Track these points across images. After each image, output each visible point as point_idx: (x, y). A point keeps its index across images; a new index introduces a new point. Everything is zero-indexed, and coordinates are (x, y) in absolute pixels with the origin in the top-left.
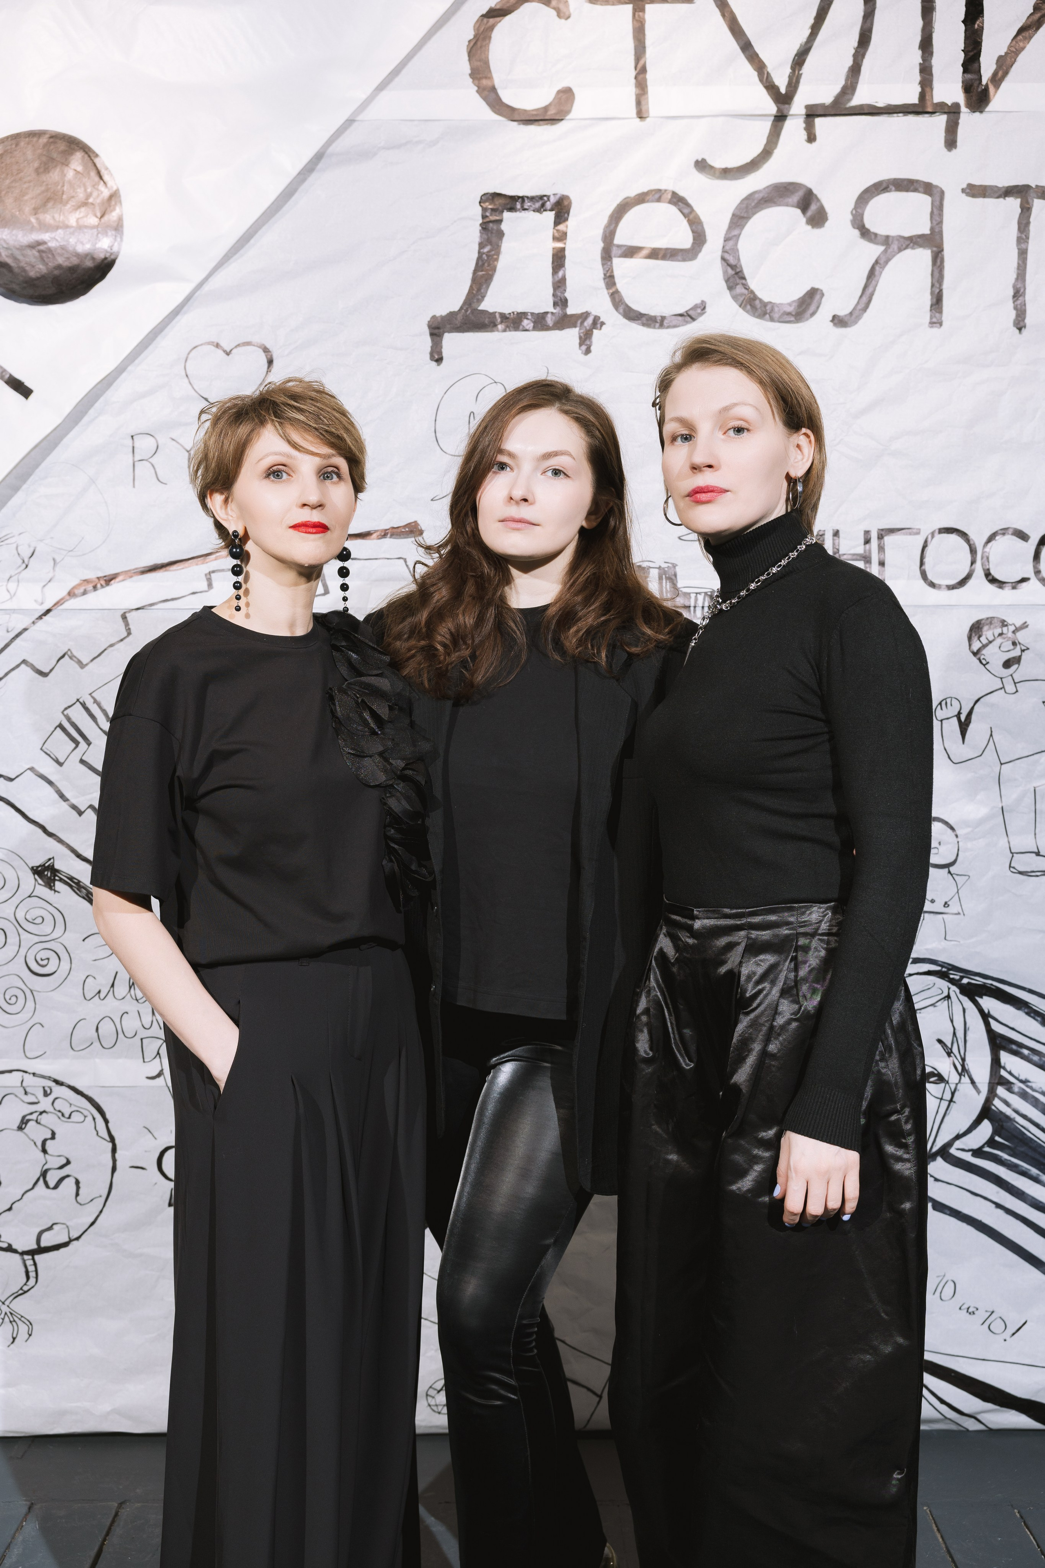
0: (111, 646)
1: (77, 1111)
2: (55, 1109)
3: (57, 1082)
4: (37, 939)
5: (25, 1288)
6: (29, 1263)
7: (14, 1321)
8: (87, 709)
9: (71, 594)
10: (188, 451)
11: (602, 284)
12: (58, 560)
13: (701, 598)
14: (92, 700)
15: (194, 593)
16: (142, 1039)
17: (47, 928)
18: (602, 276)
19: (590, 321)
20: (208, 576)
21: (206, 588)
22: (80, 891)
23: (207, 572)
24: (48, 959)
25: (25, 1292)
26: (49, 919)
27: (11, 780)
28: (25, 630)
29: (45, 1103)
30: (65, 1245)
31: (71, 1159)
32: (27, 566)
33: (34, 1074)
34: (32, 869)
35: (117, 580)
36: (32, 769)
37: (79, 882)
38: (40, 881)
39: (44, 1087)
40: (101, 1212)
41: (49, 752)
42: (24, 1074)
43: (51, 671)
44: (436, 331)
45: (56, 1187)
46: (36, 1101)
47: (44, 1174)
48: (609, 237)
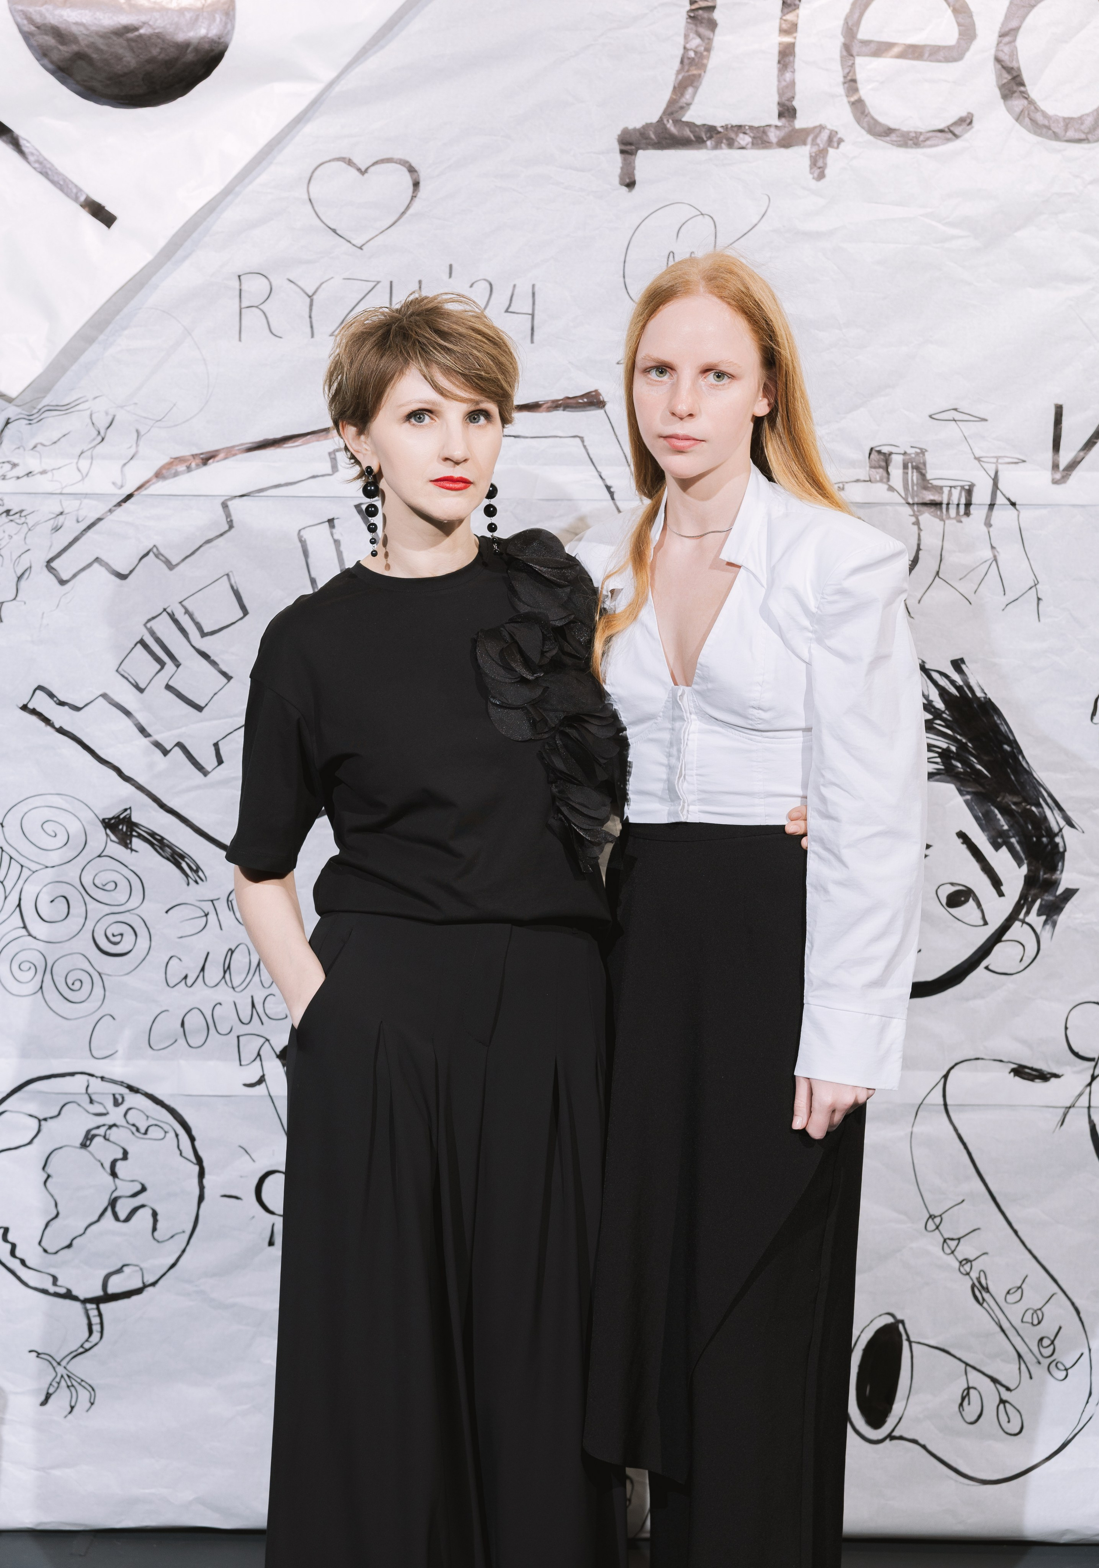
0: (208, 541)
1: (156, 1125)
2: (128, 1122)
3: (131, 1089)
4: (107, 909)
5: (87, 1345)
6: (93, 1313)
7: (73, 1386)
8: (176, 622)
9: (159, 475)
10: (310, 297)
11: (841, 90)
12: (142, 433)
13: (956, 493)
14: (183, 611)
15: (314, 477)
16: (238, 1037)
17: (121, 896)
18: (841, 79)
19: (825, 135)
20: (333, 456)
21: (329, 471)
22: (163, 851)
23: (331, 450)
24: (122, 935)
25: (87, 1350)
26: (123, 885)
27: (77, 709)
28: (99, 520)
29: (115, 1115)
30: (138, 1291)
31: (147, 1185)
32: (103, 439)
33: (102, 1078)
34: (103, 821)
35: (217, 459)
36: (104, 696)
37: (163, 838)
38: (113, 837)
39: (114, 1095)
40: (184, 1251)
41: (126, 675)
42: (90, 1078)
43: (131, 572)
44: (628, 148)
45: (128, 1219)
46: (104, 1111)
47: (113, 1203)
48: (850, 31)
